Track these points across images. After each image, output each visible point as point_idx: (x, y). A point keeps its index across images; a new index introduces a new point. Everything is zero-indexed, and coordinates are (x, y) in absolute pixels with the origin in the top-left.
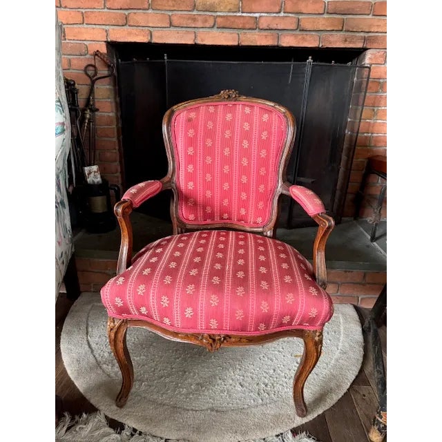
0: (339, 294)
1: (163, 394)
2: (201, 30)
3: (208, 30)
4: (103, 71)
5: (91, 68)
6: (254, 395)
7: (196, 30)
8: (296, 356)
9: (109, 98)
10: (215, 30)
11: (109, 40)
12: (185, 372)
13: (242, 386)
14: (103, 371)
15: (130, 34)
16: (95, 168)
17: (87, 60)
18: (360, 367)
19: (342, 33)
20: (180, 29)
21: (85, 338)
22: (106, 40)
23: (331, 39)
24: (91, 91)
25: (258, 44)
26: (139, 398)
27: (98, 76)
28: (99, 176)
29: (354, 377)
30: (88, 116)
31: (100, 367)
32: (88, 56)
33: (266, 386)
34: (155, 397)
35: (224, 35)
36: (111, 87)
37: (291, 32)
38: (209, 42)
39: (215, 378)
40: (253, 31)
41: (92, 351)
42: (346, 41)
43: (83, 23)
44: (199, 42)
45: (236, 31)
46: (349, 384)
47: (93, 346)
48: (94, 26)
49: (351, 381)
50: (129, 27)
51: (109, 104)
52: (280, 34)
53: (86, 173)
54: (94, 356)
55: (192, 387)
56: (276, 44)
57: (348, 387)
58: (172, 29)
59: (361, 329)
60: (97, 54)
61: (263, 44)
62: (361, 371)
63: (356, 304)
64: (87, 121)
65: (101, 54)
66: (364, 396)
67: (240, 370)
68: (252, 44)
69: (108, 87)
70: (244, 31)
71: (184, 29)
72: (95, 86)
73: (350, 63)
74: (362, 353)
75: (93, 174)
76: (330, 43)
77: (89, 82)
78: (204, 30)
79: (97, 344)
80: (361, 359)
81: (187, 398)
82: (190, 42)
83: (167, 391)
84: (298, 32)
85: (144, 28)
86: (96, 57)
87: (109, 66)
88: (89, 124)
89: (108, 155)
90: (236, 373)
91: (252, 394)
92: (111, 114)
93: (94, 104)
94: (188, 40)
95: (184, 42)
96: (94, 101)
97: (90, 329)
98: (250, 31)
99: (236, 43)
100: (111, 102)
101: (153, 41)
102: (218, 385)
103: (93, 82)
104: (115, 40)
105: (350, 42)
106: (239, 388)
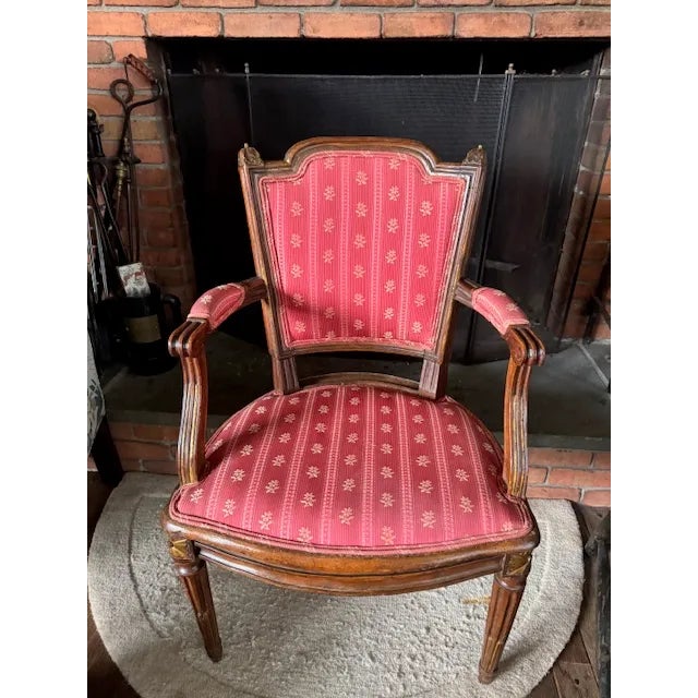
0: (547, 483)
1: (245, 670)
2: (312, 10)
3: (323, 10)
4: (143, 92)
5: (122, 86)
6: (393, 678)
7: (303, 11)
8: (466, 602)
9: (156, 139)
10: (337, 9)
11: (150, 35)
12: (282, 630)
13: (373, 659)
14: (152, 626)
15: (184, 22)
16: (136, 267)
17: (114, 71)
18: (573, 627)
19: (575, 9)
20: (273, 10)
21: (127, 560)
22: (144, 34)
23: (554, 21)
24: (126, 127)
25: (417, 34)
26: (206, 677)
27: (136, 100)
28: (145, 280)
29: (562, 647)
30: (121, 174)
31: (147, 616)
32: (114, 65)
33: (413, 659)
34: (230, 675)
35: (353, 18)
36: (160, 118)
37: (477, 10)
38: (326, 33)
39: (331, 643)
40: (407, 10)
41: (136, 587)
42: (581, 24)
43: (101, 5)
44: (309, 33)
45: (376, 11)
46: (553, 660)
47: (138, 575)
48: (121, 9)
49: (557, 655)
50: (181, 9)
51: (158, 150)
52: (457, 14)
53: (122, 276)
54: (139, 596)
55: (291, 659)
56: (450, 33)
57: (551, 664)
58: (259, 9)
59: (580, 551)
60: (129, 60)
61: (425, 35)
62: (576, 633)
63: (575, 500)
64: (120, 182)
65: (137, 61)
66: (577, 682)
67: (372, 627)
68: (406, 35)
69: (154, 119)
70: (391, 10)
71: (280, 10)
72: (132, 119)
73: (587, 71)
74: (580, 598)
75: (134, 279)
76: (551, 29)
77: (120, 111)
78: (318, 10)
79: (144, 572)
80: (577, 611)
81: (281, 680)
82: (293, 34)
83: (251, 665)
84: (490, 10)
85: (209, 10)
86: (129, 66)
87: (153, 83)
88: (124, 186)
89: (162, 235)
90: (364, 633)
91: (388, 675)
92: (162, 167)
93: (131, 151)
94: (289, 30)
95: (281, 35)
96: (131, 145)
97: (135, 543)
98: (402, 10)
99: (375, 34)
100: (160, 146)
101: (226, 35)
102: (334, 656)
103: (127, 112)
104: (158, 34)
105: (590, 26)
106: (368, 663)
